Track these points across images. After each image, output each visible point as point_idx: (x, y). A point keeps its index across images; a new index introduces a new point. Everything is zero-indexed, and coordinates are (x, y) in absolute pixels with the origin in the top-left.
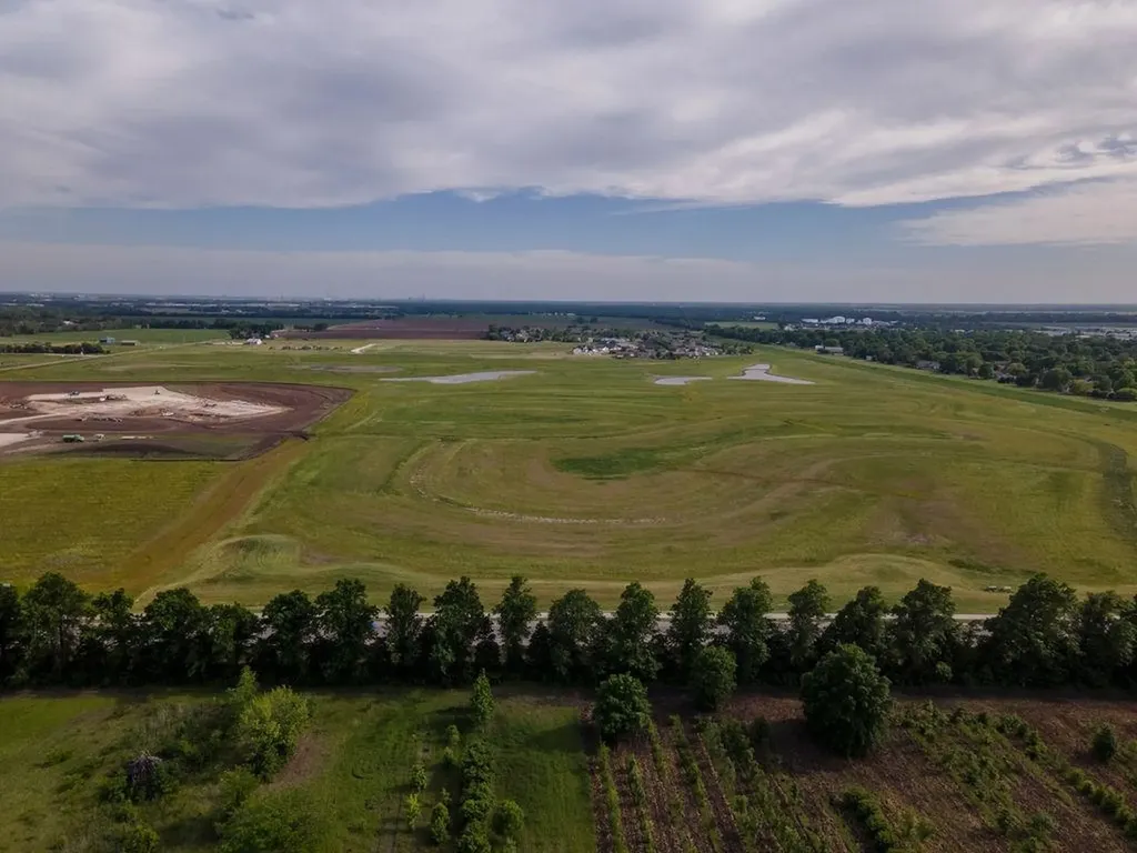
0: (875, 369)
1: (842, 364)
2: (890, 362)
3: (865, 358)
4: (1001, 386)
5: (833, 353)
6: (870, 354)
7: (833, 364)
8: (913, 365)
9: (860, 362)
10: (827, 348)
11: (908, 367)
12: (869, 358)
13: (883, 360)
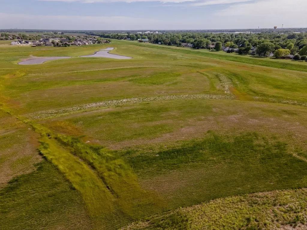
0: (163, 48)
1: (148, 46)
2: (169, 44)
3: (158, 43)
4: (228, 54)
5: (145, 42)
6: (160, 41)
7: (144, 46)
8: (180, 45)
9: (156, 45)
10: (142, 40)
11: (178, 46)
12: (160, 43)
13: (165, 44)
